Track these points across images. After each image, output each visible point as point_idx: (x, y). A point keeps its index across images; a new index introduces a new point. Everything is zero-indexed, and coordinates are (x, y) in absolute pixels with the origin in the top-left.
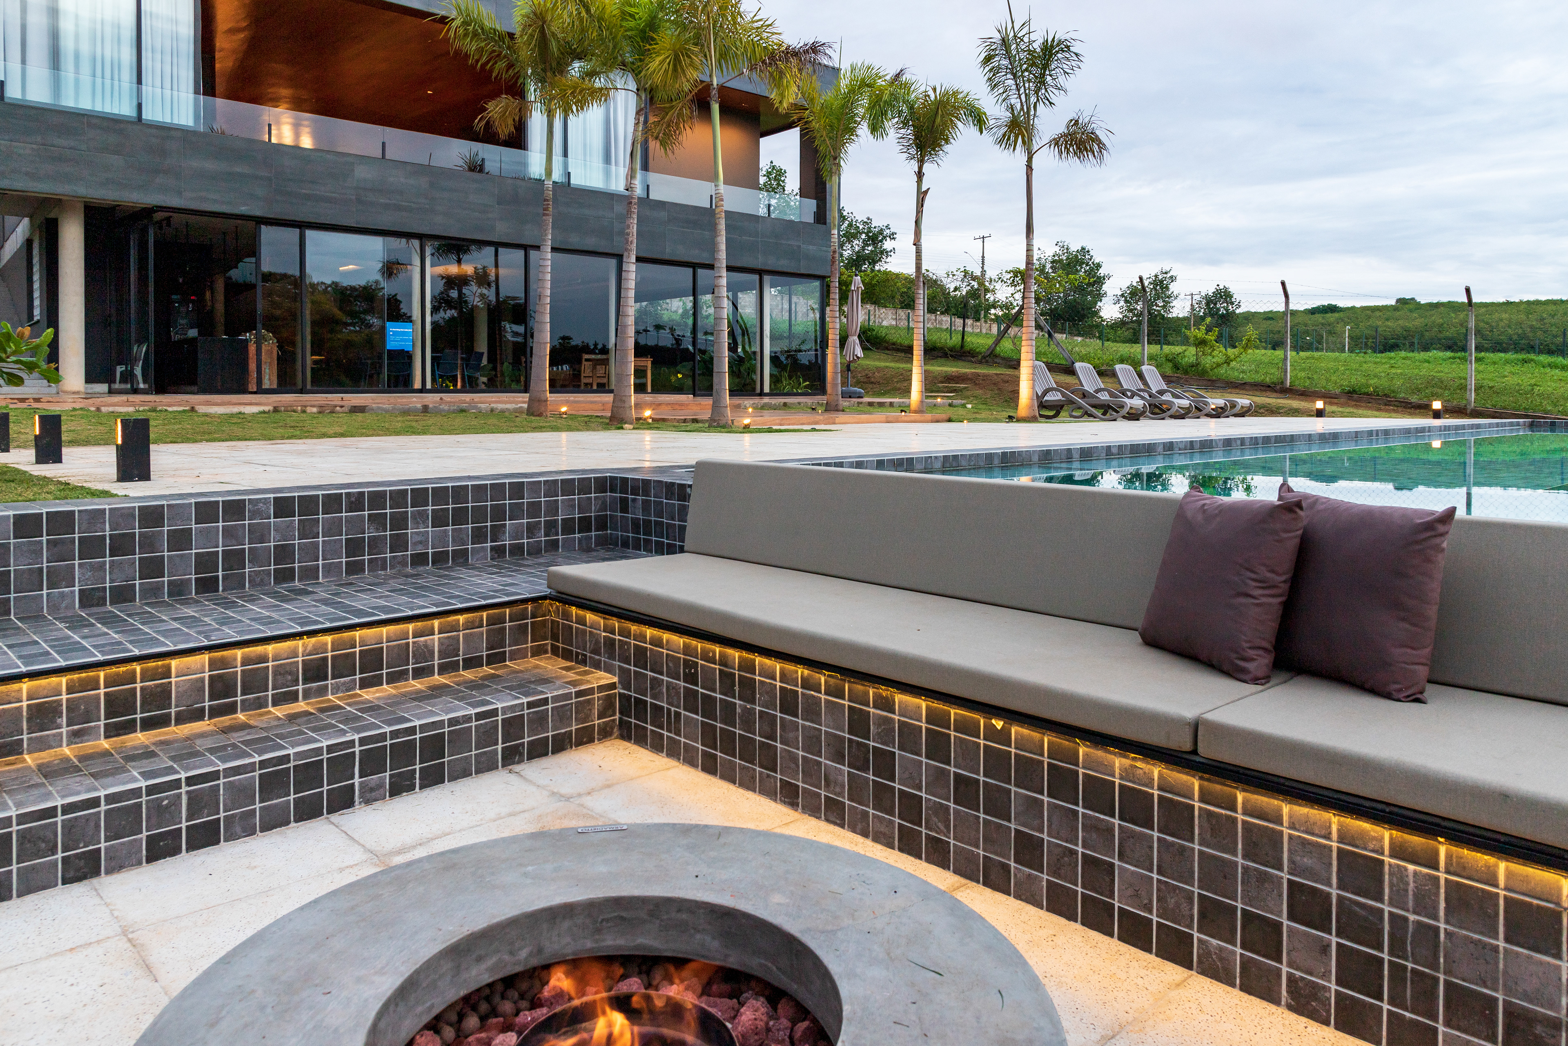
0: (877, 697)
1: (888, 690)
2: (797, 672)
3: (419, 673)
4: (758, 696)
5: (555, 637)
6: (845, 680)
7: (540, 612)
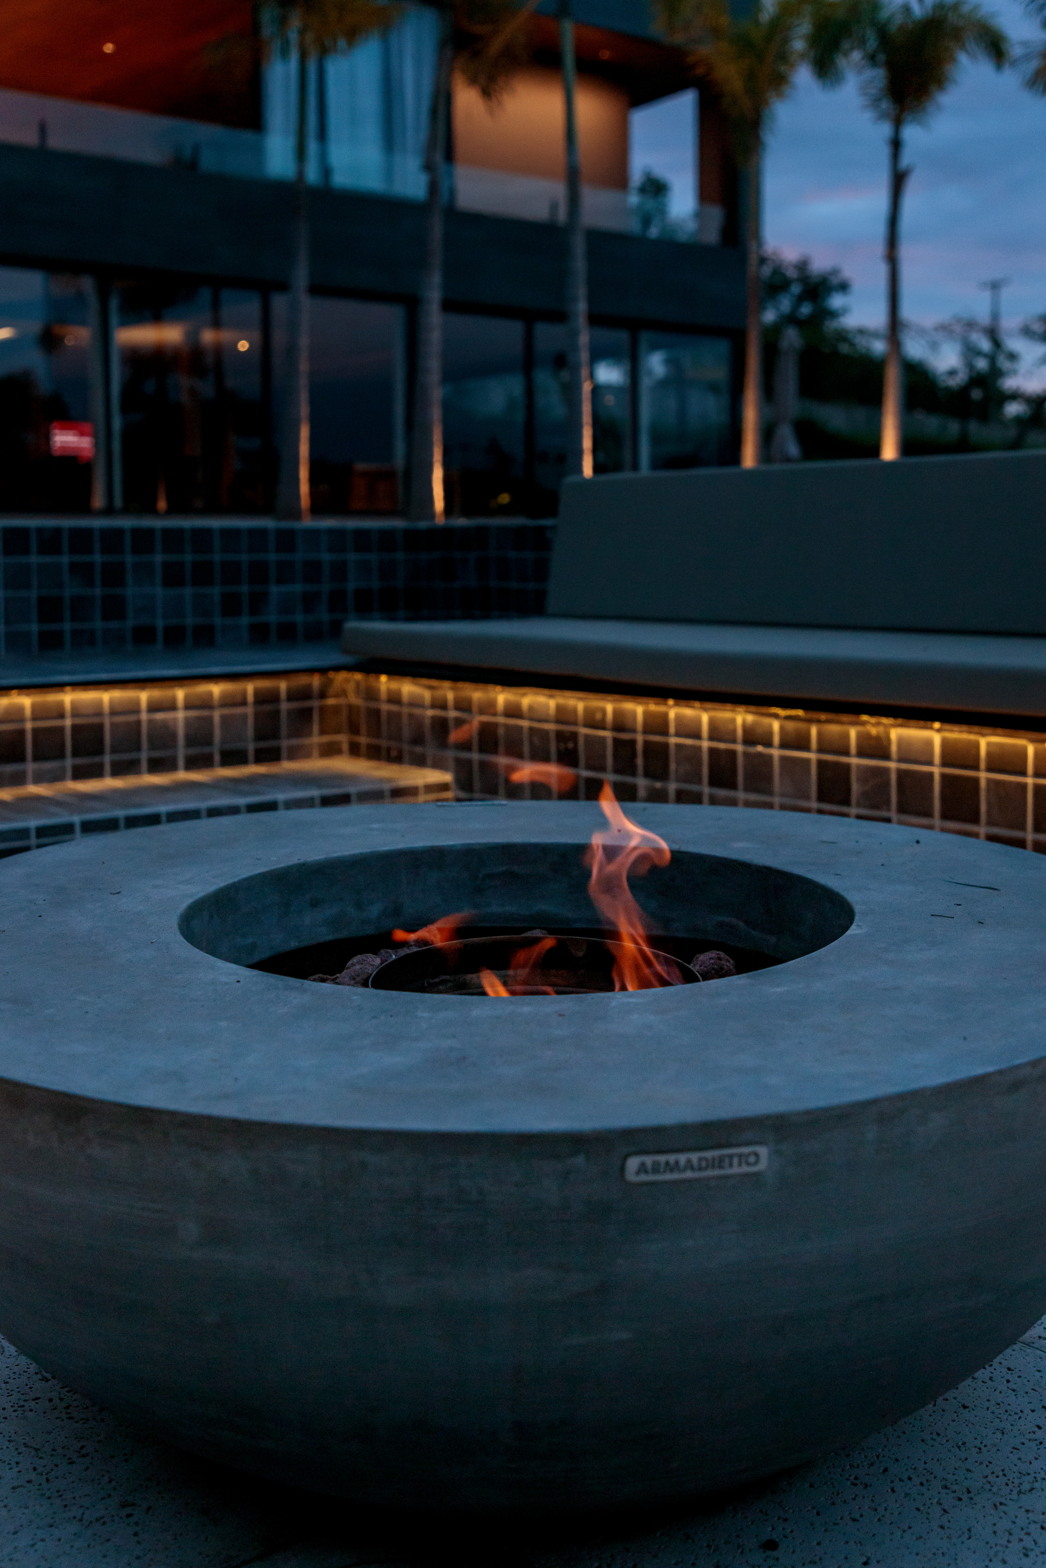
0: (863, 738)
1: (878, 724)
2: (734, 721)
3: (156, 766)
4: (673, 766)
5: (354, 729)
6: (810, 721)
7: (331, 691)
